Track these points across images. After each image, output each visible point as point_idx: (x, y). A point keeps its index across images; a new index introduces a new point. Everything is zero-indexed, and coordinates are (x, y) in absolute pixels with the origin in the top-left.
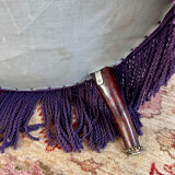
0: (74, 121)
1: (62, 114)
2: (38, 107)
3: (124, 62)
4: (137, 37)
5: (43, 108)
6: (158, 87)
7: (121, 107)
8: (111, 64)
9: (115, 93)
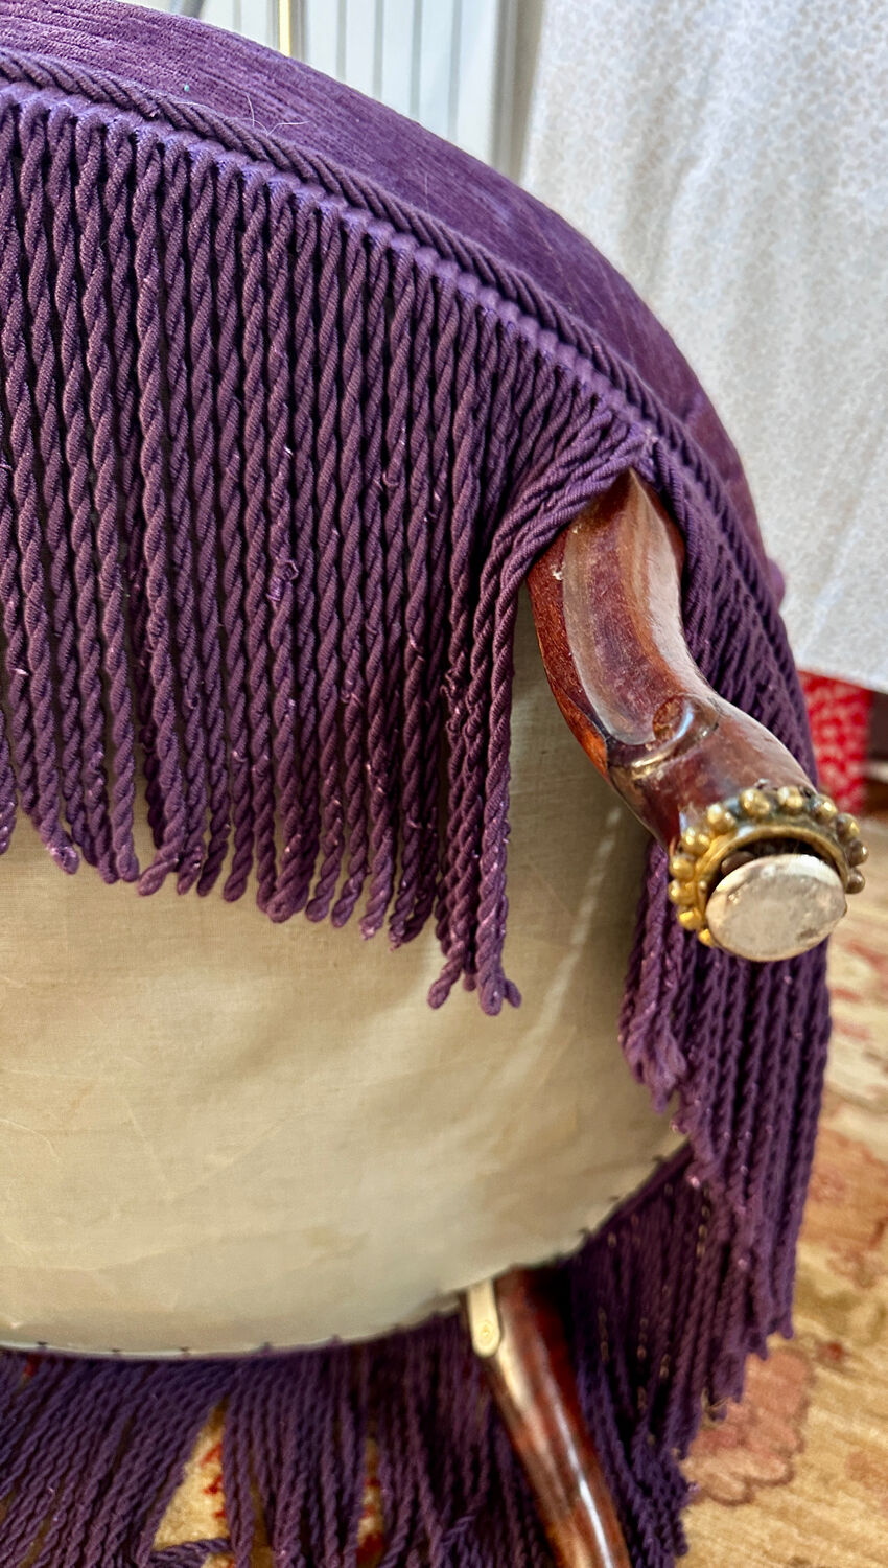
0: (367, 1525)
1: (314, 1489)
2: (206, 1444)
3: (594, 1246)
4: (618, 1166)
5: (229, 1454)
6: (733, 1370)
7: (574, 1458)
8: (538, 1251)
9: (551, 1389)
